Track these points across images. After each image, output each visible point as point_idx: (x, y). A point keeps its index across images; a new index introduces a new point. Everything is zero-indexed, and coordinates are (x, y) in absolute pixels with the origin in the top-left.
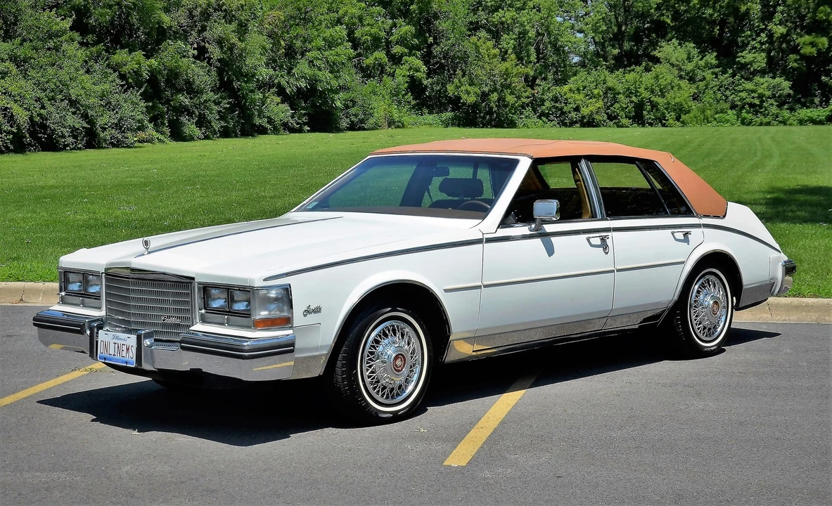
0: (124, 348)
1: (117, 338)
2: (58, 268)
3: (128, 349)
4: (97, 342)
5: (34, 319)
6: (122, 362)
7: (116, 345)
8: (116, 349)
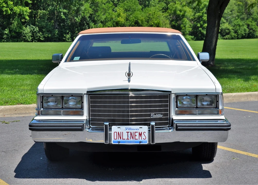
0: (137, 134)
1: (130, 129)
2: (38, 94)
3: (140, 135)
4: (110, 134)
5: (30, 126)
6: (135, 142)
7: (129, 134)
8: (129, 135)
